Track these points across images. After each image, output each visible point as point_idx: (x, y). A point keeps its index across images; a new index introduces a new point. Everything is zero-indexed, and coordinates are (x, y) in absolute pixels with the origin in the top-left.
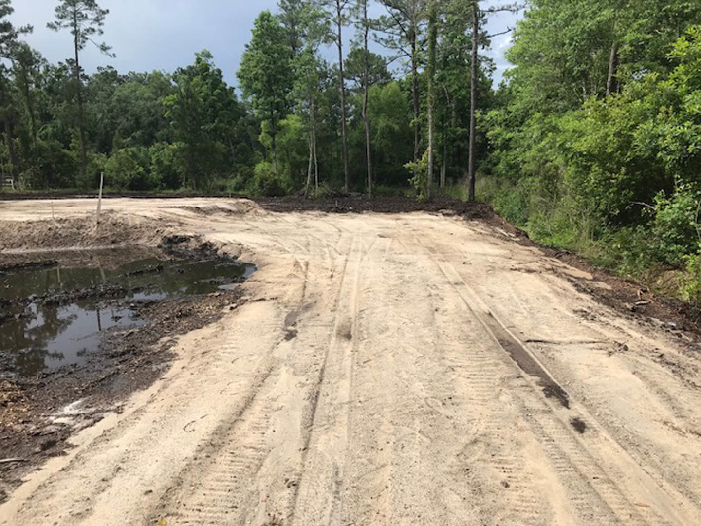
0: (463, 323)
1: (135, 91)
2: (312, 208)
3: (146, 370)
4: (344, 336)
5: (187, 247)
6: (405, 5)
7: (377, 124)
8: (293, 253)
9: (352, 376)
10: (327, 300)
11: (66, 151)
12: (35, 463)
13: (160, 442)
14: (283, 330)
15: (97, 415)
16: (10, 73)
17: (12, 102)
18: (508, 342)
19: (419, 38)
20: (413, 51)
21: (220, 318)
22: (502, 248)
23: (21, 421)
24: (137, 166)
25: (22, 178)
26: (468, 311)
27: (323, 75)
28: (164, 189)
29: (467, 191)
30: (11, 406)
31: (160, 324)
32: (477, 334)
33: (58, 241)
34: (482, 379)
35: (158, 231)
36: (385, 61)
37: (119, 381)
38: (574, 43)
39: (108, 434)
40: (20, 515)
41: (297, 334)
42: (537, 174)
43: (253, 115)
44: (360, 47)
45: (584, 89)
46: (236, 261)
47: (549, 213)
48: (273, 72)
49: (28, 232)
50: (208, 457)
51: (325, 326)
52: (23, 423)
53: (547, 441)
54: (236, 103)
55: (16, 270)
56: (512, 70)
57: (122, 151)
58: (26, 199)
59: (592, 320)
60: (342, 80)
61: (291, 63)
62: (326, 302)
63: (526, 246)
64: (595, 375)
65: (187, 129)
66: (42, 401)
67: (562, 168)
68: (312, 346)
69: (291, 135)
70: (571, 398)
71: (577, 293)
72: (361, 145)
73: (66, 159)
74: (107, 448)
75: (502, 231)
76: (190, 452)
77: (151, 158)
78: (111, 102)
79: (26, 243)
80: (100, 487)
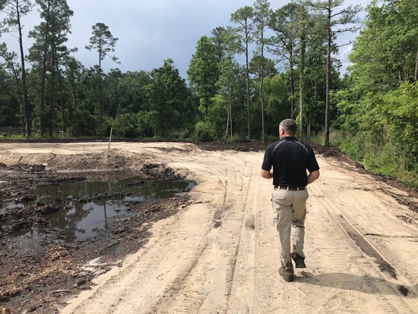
0: (324, 221)
1: (130, 82)
2: (228, 149)
3: (135, 242)
4: (250, 226)
5: (157, 171)
6: (286, 30)
7: (268, 99)
8: (218, 175)
9: (256, 252)
10: (239, 204)
11: (92, 116)
12: (74, 293)
13: (143, 285)
14: (213, 221)
15: (107, 267)
16: (65, 73)
17: (65, 89)
18: (354, 234)
19: (295, 49)
20: (291, 57)
21: (176, 213)
22: (348, 175)
23: (67, 268)
24: (130, 124)
25: (68, 130)
26: (328, 214)
27: (237, 71)
28: (144, 137)
29: (324, 139)
30: (62, 259)
31: (143, 215)
32: (334, 228)
33: (86, 166)
34: (338, 257)
35: (141, 161)
36: (273, 62)
37: (119, 248)
38: (393, 49)
39: (114, 278)
41: (222, 224)
42: (369, 129)
43: (196, 95)
44: (258, 55)
45: (400, 77)
46: (185, 179)
47: (377, 153)
48: (208, 70)
49: (71, 160)
50: (172, 296)
51: (239, 220)
52: (68, 269)
53: (383, 299)
54: (186, 88)
55: (64, 181)
56: (352, 66)
57: (122, 115)
58: (69, 142)
59: (410, 222)
60: (248, 74)
61: (218, 65)
62: (238, 205)
63: (363, 174)
64: (413, 259)
65: (158, 103)
66: (78, 257)
67: (385, 126)
68: (231, 232)
69: (217, 106)
70: (398, 273)
71: (398, 204)
72: (258, 112)
73: (91, 120)
74: (114, 287)
75: (347, 164)
76: (161, 293)
77: (137, 120)
78: (116, 88)
79: (69, 167)
80: (111, 310)
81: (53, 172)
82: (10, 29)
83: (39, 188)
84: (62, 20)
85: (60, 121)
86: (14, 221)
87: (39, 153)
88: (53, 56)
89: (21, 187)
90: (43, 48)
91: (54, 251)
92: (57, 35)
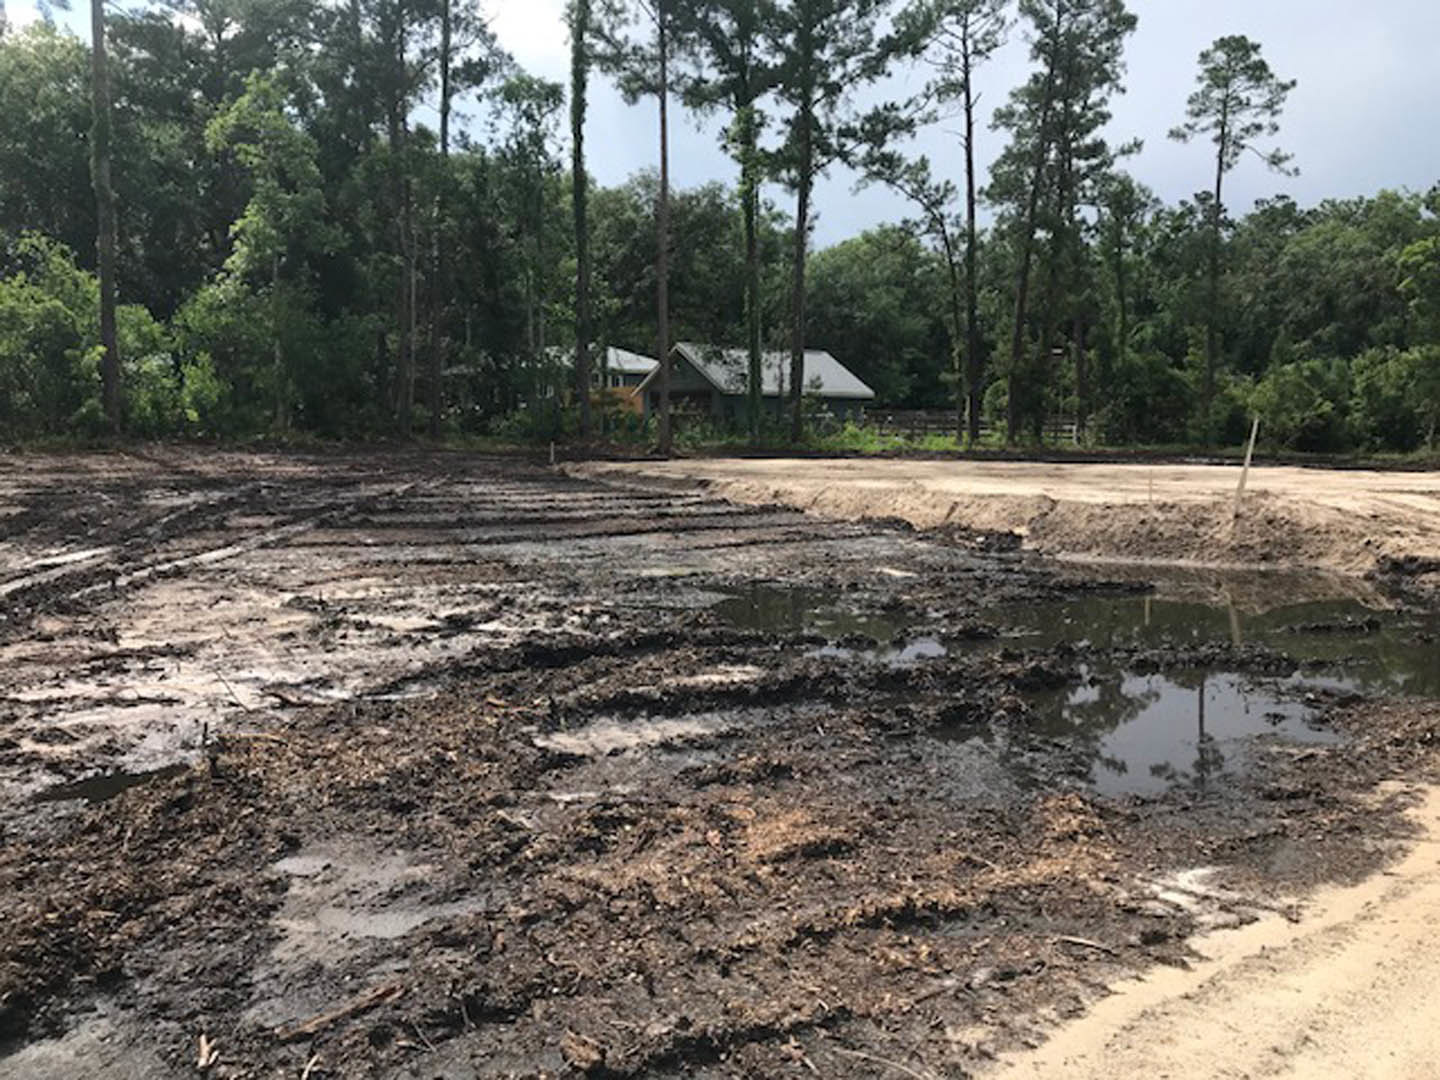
1: (1333, 240)
3: (1349, 845)
11: (1176, 372)
12: (1131, 965)
15: (1244, 908)
16: (1093, 232)
17: (1092, 286)
23: (1102, 875)
24: (1319, 400)
25: (1091, 423)
28: (1376, 451)
30: (1085, 843)
31: (1380, 749)
33: (1156, 545)
35: (1368, 543)
37: (1286, 851)
39: (1272, 956)
40: (1109, 1052)
49: (1104, 524)
52: (1106, 880)
55: (1081, 591)
57: (1289, 368)
66: (1137, 849)
73: (1173, 387)
74: (1276, 986)
77: (1352, 383)
78: (1275, 269)
79: (1098, 545)
80: (1270, 1062)
81: (1045, 557)
82: (942, 111)
83: (1005, 604)
84: (1099, 53)
85: (1067, 392)
86: (938, 693)
87: (1003, 496)
88: (1062, 177)
89: (953, 595)
90: (1031, 157)
91: (1060, 811)
92: (1077, 109)
